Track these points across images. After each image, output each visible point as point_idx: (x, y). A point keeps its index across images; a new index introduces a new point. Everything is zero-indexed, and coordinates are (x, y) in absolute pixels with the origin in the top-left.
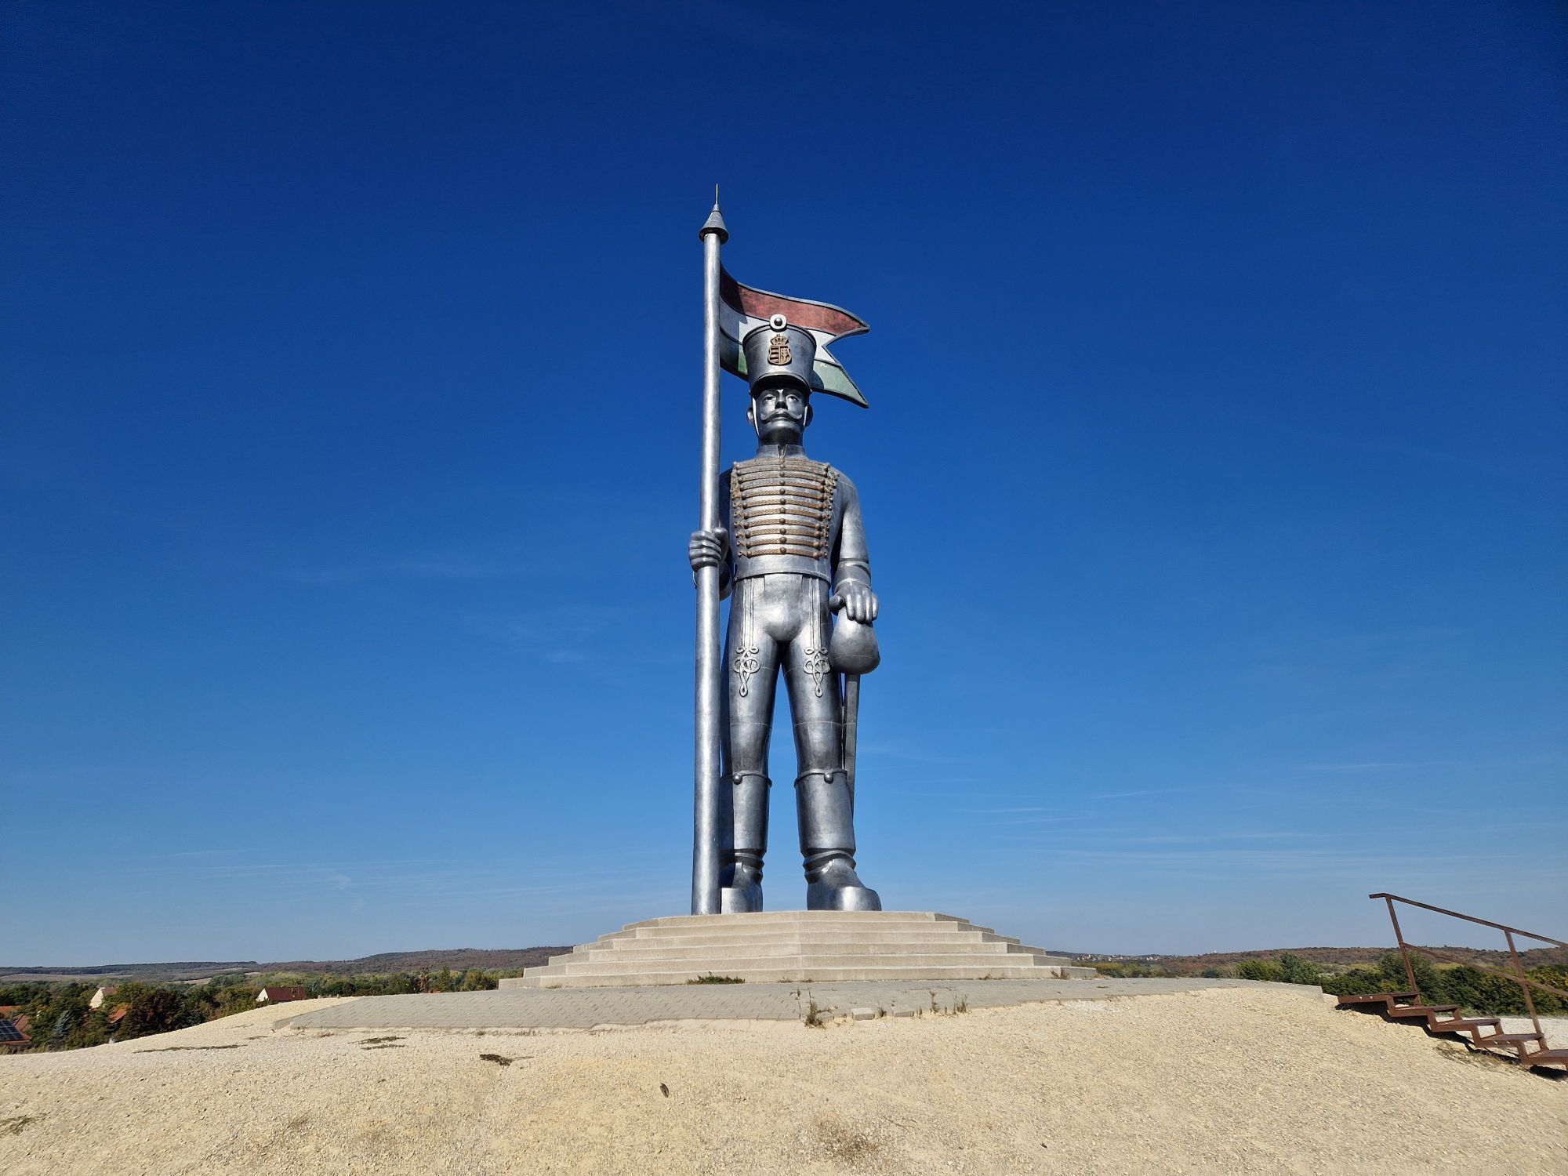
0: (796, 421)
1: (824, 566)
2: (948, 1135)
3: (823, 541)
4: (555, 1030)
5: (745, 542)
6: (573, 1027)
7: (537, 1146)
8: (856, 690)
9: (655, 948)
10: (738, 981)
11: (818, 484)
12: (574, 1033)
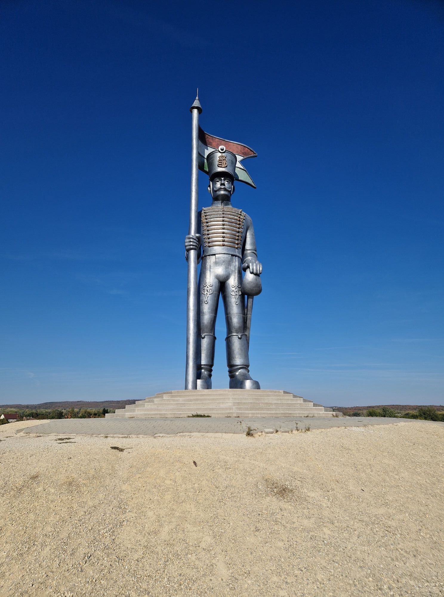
0: (229, 192)
1: (239, 252)
2: (321, 485)
3: (239, 242)
4: (139, 436)
5: (207, 240)
6: (146, 435)
7: (144, 489)
8: (252, 302)
9: (172, 403)
10: (208, 416)
11: (238, 218)
12: (147, 437)
